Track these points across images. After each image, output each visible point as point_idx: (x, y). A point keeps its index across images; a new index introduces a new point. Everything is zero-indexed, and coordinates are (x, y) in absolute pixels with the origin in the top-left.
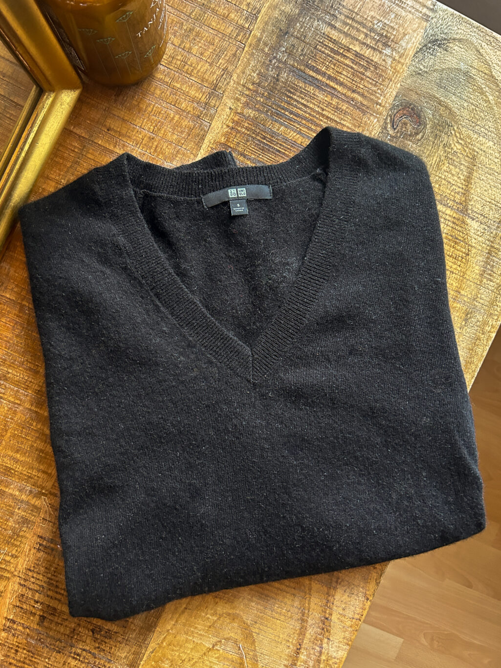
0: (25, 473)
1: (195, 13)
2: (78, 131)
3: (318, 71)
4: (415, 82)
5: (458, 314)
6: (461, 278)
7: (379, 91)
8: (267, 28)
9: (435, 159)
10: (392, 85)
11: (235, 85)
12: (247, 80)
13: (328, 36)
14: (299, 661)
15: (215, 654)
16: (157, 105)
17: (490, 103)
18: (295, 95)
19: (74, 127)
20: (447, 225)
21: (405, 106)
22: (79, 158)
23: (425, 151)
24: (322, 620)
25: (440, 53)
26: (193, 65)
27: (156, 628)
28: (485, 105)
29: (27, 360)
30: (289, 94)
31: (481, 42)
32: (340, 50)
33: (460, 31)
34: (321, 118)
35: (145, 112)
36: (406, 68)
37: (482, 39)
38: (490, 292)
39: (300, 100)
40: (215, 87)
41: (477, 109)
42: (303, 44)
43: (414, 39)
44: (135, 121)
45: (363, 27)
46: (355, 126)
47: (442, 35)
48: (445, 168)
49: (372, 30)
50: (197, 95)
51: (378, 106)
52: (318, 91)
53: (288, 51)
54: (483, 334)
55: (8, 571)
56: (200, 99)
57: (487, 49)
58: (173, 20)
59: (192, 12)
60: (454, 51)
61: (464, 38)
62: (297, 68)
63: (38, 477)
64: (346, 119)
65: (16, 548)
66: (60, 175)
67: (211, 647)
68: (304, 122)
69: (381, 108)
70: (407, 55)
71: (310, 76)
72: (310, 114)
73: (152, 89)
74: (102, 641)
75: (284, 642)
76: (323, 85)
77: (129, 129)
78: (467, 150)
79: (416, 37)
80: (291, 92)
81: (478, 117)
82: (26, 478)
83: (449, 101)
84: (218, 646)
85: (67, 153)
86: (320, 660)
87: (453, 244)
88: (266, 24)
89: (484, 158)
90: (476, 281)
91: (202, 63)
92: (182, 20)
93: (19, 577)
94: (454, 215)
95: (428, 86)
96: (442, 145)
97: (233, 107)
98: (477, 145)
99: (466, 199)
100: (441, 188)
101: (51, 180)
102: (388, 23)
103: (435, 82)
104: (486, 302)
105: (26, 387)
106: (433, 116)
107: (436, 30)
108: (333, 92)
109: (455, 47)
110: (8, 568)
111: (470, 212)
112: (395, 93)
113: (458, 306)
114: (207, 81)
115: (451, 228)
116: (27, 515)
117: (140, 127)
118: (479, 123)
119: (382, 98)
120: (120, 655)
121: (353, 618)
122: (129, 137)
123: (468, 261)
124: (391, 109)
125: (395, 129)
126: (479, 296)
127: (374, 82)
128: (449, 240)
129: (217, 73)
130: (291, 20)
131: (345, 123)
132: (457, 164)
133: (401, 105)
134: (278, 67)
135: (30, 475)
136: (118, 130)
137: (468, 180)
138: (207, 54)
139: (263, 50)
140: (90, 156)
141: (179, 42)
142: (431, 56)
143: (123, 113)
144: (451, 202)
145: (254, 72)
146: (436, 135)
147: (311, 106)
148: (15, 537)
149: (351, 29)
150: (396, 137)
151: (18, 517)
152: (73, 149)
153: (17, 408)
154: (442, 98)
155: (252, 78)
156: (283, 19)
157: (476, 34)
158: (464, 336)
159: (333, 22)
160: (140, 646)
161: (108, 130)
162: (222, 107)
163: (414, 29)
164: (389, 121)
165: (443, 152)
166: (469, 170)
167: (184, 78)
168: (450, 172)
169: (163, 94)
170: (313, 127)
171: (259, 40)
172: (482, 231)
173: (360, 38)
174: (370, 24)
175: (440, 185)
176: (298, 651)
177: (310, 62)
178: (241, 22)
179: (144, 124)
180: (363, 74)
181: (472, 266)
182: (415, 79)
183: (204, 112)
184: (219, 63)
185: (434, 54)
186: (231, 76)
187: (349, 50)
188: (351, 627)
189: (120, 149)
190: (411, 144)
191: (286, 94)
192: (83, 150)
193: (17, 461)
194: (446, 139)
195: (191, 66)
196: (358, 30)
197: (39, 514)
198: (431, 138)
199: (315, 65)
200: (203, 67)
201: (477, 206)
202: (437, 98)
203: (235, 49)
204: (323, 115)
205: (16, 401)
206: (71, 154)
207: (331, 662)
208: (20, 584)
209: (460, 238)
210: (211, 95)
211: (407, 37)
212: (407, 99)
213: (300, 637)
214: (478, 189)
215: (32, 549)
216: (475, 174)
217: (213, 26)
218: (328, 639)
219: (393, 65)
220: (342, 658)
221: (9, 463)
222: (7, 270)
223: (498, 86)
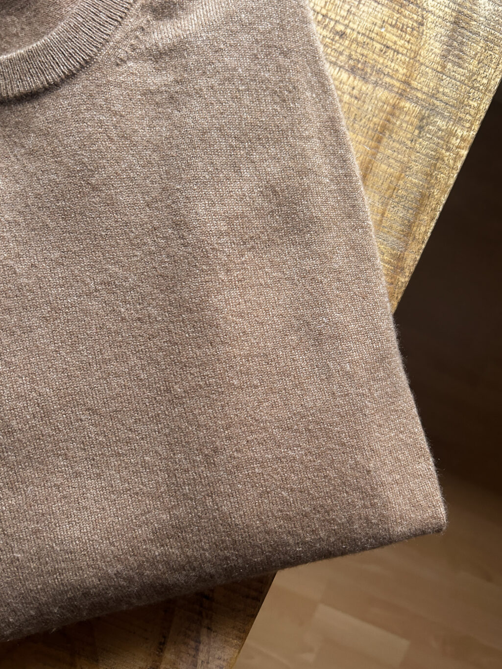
5: (407, 118)
6: (411, 61)
38: (458, 83)
54: (448, 150)
86: (197, 662)
87: (397, 7)
90: (436, 66)
104: (452, 100)
113: (408, 105)
123: (422, 34)
126: (441, 90)
158: (419, 154)
181: (428, 42)
213: (165, 625)
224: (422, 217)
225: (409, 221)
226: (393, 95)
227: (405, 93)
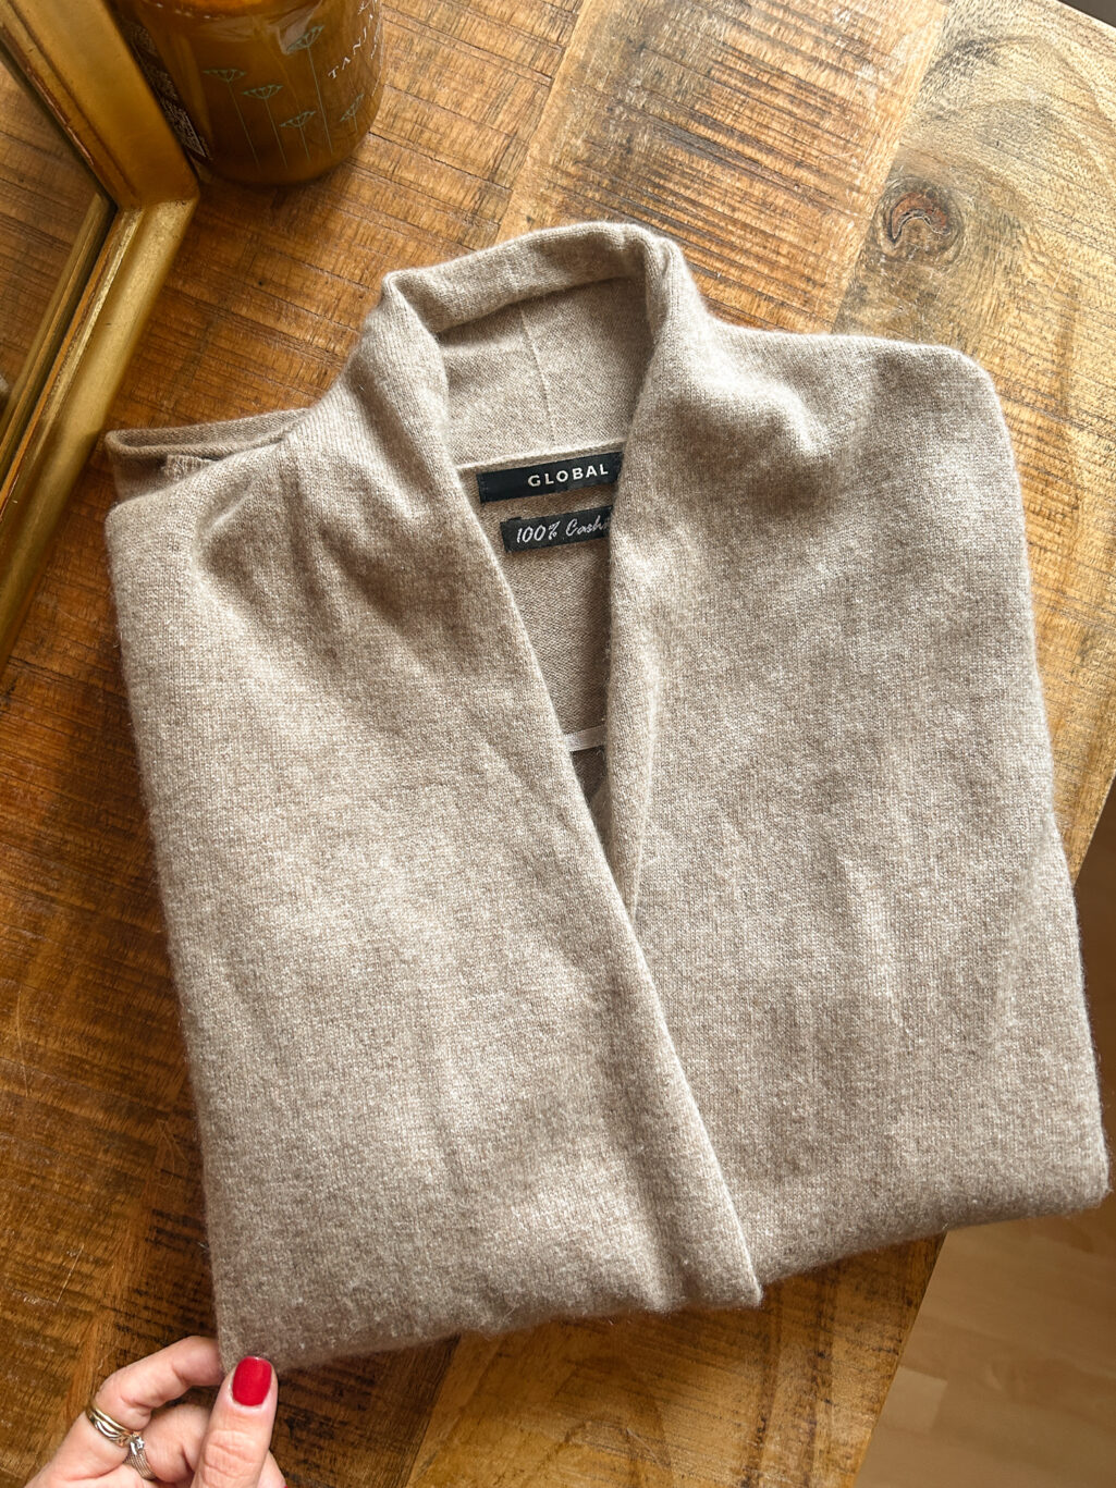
0: (114, 1068)
1: (437, 15)
2: (193, 290)
3: (715, 125)
4: (932, 136)
5: (1064, 642)
6: (1065, 560)
7: (854, 161)
8: (599, 40)
9: (987, 301)
10: (881, 146)
11: (536, 168)
12: (562, 153)
13: (734, 49)
14: (764, 1458)
15: (572, 1455)
16: (365, 222)
17: (1098, 170)
18: (670, 181)
19: (183, 285)
20: (1026, 445)
21: (914, 190)
22: (198, 350)
23: (965, 285)
24: (810, 1360)
25: (981, 68)
26: (442, 130)
27: (433, 1407)
28: (1089, 176)
29: (107, 811)
30: (657, 180)
31: (1067, 40)
32: (761, 77)
33: (1021, 20)
34: (730, 227)
35: (340, 238)
36: (910, 107)
37: (1069, 34)
39: (682, 191)
40: (492, 175)
41: (1071, 186)
42: (679, 69)
43: (921, 43)
44: (320, 260)
45: (810, 25)
46: (806, 240)
47: (982, 32)
48: (1011, 320)
49: (828, 28)
50: (453, 194)
51: (855, 194)
52: (718, 168)
53: (648, 86)
55: (89, 1299)
56: (461, 203)
57: (1082, 58)
58: (390, 34)
59: (433, 13)
60: (1011, 65)
61: (1031, 34)
62: (670, 122)
63: (146, 1076)
64: (786, 226)
65: (105, 1244)
66: (158, 390)
67: (562, 1439)
68: (693, 238)
69: (862, 198)
70: (910, 79)
71: (699, 137)
72: (706, 221)
73: (354, 188)
74: (313, 1445)
75: (728, 1416)
76: (730, 156)
77: (307, 279)
78: (1057, 277)
79: (926, 40)
80: (660, 176)
81: (1073, 203)
82: (118, 1079)
83: (1008, 172)
84: (579, 1436)
85: (173, 339)
86: (813, 1453)
87: (1041, 487)
88: (596, 31)
89: (1096, 292)
90: (1098, 565)
91: (459, 125)
92: (411, 34)
93: (115, 1310)
94: (1040, 422)
95: (961, 143)
96: (1000, 269)
97: (534, 216)
98: (1078, 264)
99: (1062, 384)
100: (1006, 365)
101: (137, 402)
102: (862, 12)
103: (975, 132)
105: (108, 872)
106: (976, 206)
107: (969, 20)
108: (753, 168)
109: (1013, 56)
110: (87, 1291)
111: (1073, 412)
112: (889, 164)
113: (1063, 622)
114: (473, 163)
115: (1034, 452)
116: (126, 1165)
117: (332, 273)
118: (1077, 216)
119: (861, 175)
120: (355, 1474)
121: (880, 1350)
122: (308, 296)
123: (1078, 520)
124: (882, 199)
125: (894, 241)
126: (1108, 597)
127: (842, 142)
128: (1033, 478)
129: (495, 143)
130: (650, 20)
131: (783, 235)
132: (1036, 309)
133: (905, 188)
134: (628, 121)
135: (126, 1072)
136: (284, 281)
137: (1064, 342)
138: (470, 103)
139: (592, 88)
140: (223, 344)
141: (407, 82)
142: (963, 79)
143: (292, 245)
144: (1030, 394)
145: (577, 137)
146: (987, 248)
147: (707, 202)
148: (101, 1218)
149: (783, 29)
150: (898, 259)
151: (107, 1170)
152: (184, 330)
153: (90, 920)
154: (993, 168)
155: (574, 150)
156: (632, 17)
157: (1055, 25)
158: (1083, 690)
159: (742, 18)
160: (401, 1451)
161: (260, 284)
162: (511, 218)
163: (921, 22)
164: (880, 225)
165: (1003, 285)
166: (1064, 320)
167: (420, 161)
168: (1021, 327)
169: (378, 197)
170: (714, 248)
171: (583, 66)
172: (1104, 453)
173: (803, 48)
174: (824, 16)
175: (1002, 358)
176: (760, 1435)
177: (697, 107)
178: (541, 29)
179: (339, 265)
180: (817, 126)
181: (1086, 532)
182: (929, 129)
183: (471, 231)
184: (498, 122)
185: (968, 72)
186: (527, 149)
187: (781, 75)
188: (877, 1369)
189: (290, 324)
190: (931, 270)
191: (649, 180)
192: (206, 330)
193: (95, 1042)
194: (1008, 257)
195: (437, 131)
196: (799, 32)
197: (153, 1160)
198: (974, 257)
199: (709, 112)
200: (463, 133)
201: (1089, 398)
202: (983, 168)
203: (530, 90)
204: (735, 222)
205: (88, 906)
206: (181, 342)
207: (836, 1455)
208: (118, 1327)
209: (1054, 472)
210: (483, 193)
211: (906, 39)
212: (917, 174)
213: (765, 1402)
214: (1088, 362)
215: (142, 1243)
216: (1078, 328)
217: (480, 41)
218: (828, 1401)
219: (880, 102)
220: (862, 1443)
221: (77, 1049)
222: (50, 611)
223: (1112, 133)
224: (1093, 778)
225: (1075, 785)
226: (1044, 608)
227: (1059, 607)
